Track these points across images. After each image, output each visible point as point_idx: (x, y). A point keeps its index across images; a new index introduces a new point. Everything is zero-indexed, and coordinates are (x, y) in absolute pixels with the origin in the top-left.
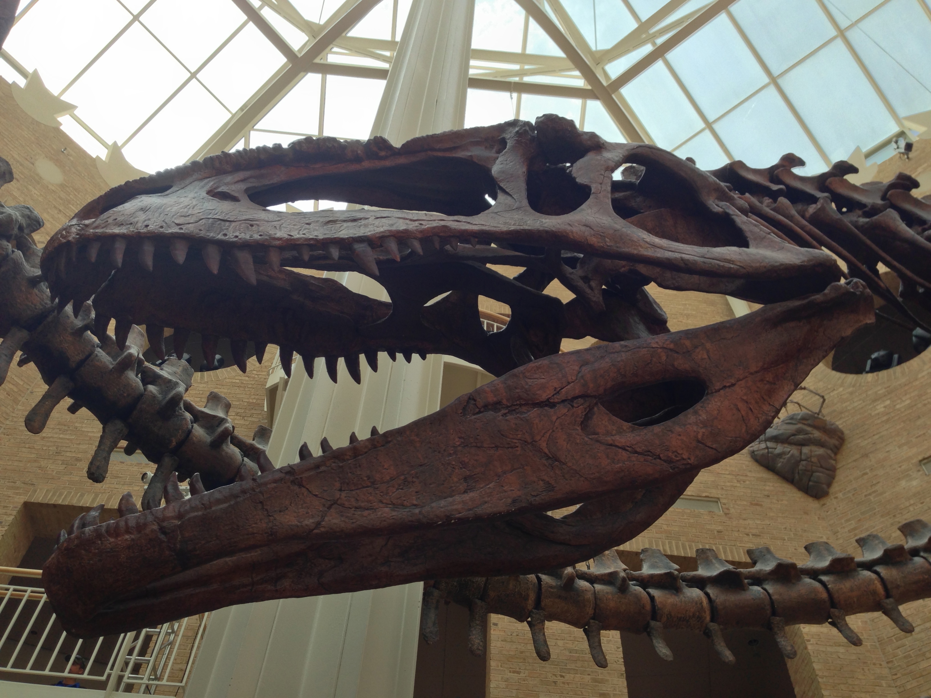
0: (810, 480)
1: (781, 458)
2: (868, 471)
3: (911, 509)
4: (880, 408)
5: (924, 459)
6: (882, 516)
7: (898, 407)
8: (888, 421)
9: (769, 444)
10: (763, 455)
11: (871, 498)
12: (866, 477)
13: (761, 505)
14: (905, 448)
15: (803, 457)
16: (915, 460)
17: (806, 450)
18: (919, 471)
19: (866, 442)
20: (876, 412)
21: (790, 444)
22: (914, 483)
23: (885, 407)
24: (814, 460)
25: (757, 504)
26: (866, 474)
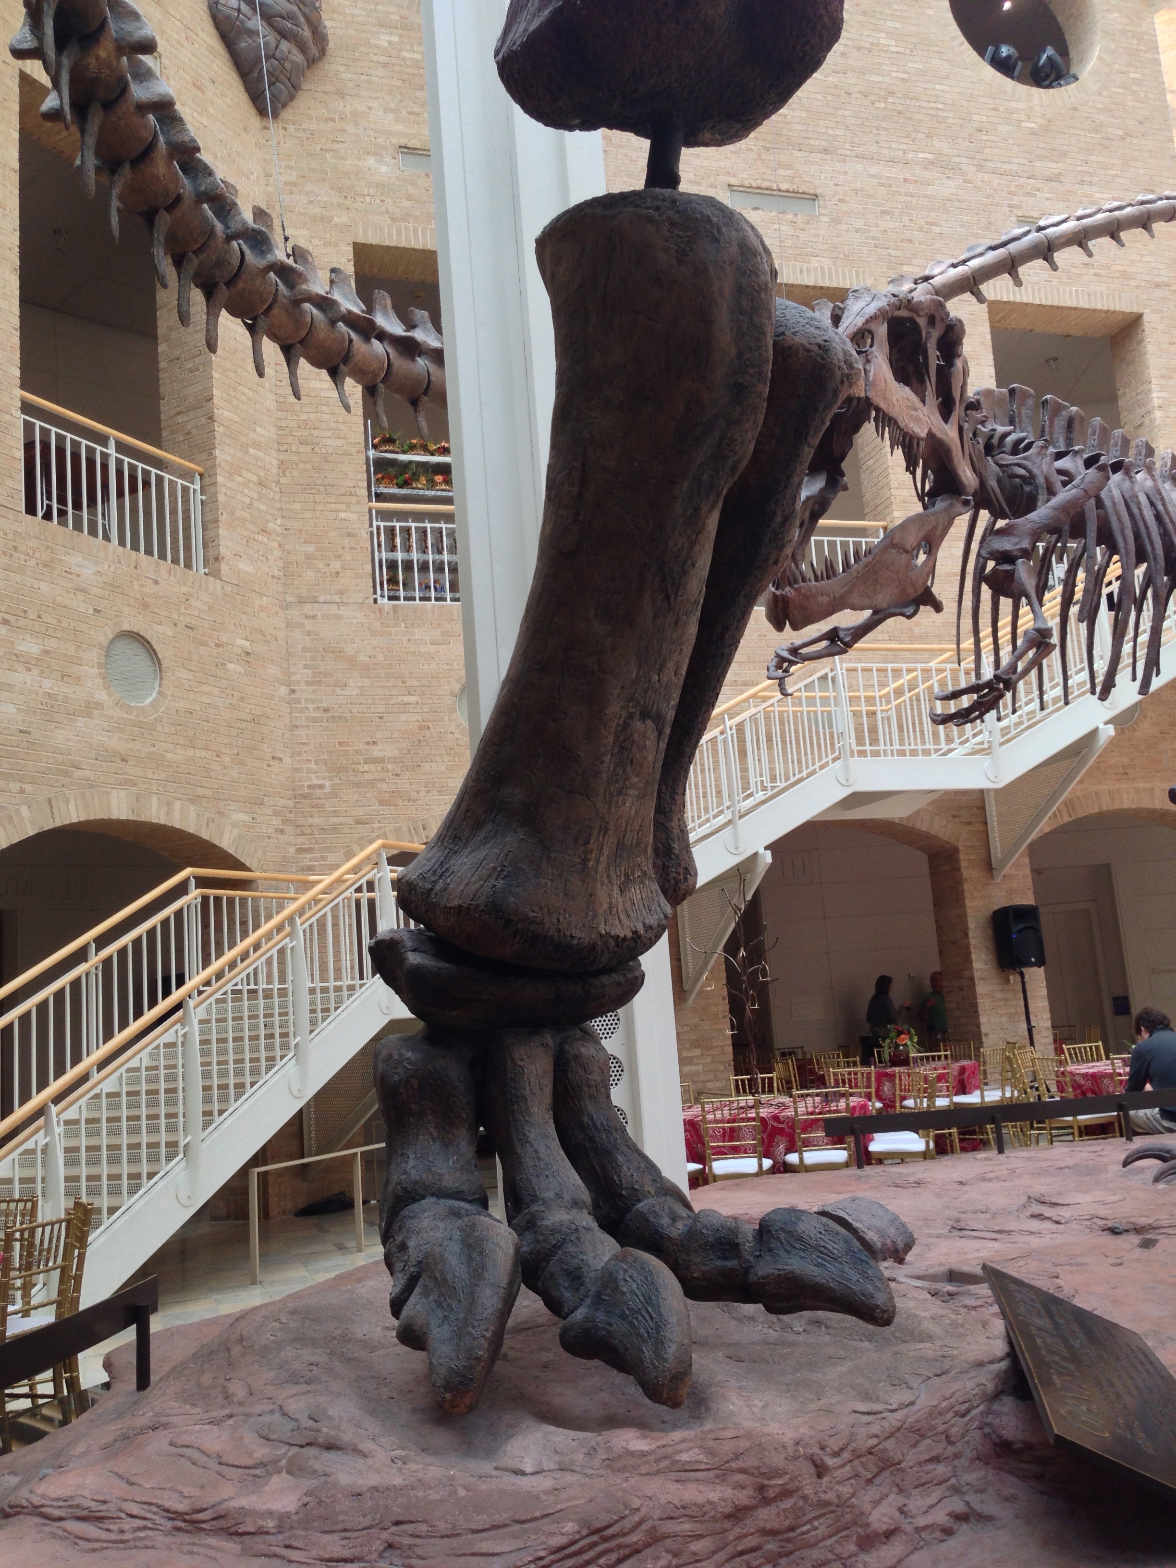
0: (268, 89)
1: (249, 36)
2: (337, 117)
3: (368, 199)
4: (384, 39)
5: (406, 147)
6: (331, 188)
7: (405, 54)
8: (385, 65)
9: (244, 7)
10: (228, 17)
11: (328, 156)
12: (331, 124)
13: (203, 92)
14: (391, 116)
15: (277, 54)
16: (395, 141)
17: (285, 45)
18: (394, 158)
19: (350, 76)
20: (377, 42)
21: (271, 24)
22: (384, 169)
23: (390, 43)
24: (287, 65)
25: (199, 88)
26: (333, 120)
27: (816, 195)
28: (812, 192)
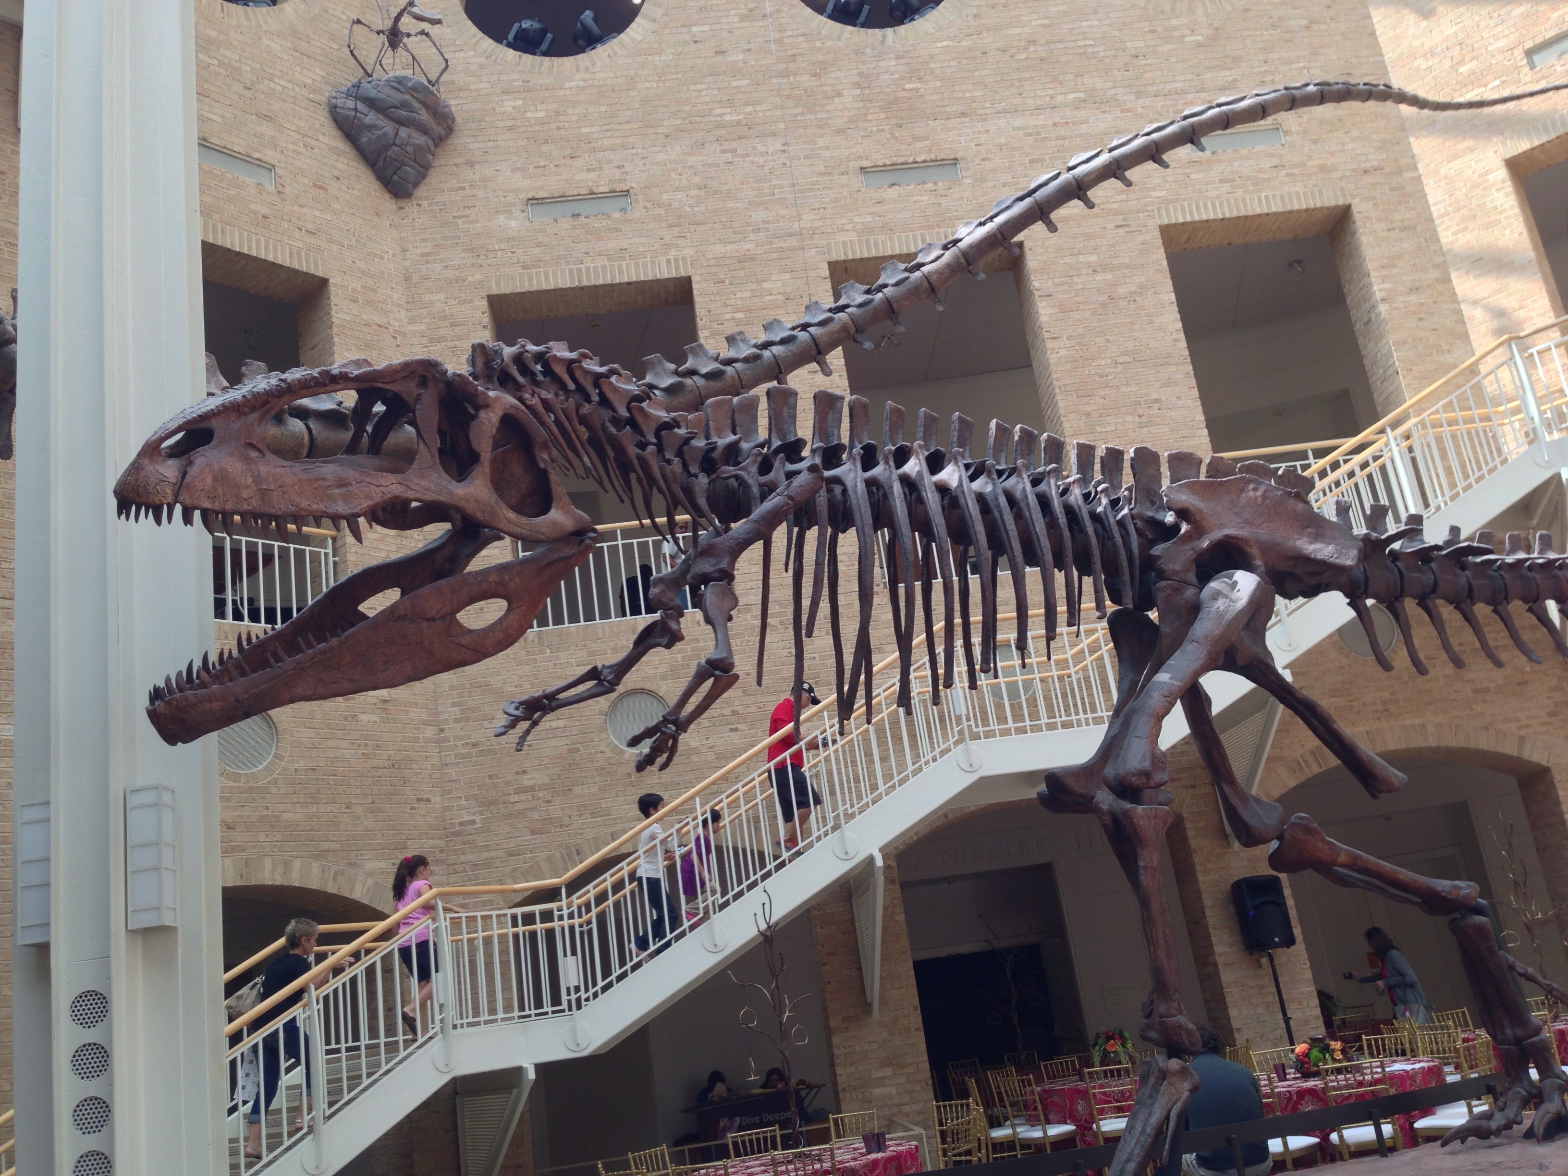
0: (395, 173)
1: (369, 131)
2: (467, 185)
3: (499, 254)
4: (508, 105)
5: (534, 199)
6: (465, 251)
7: (529, 115)
8: (510, 129)
9: (360, 106)
10: (347, 118)
11: (460, 222)
12: (462, 193)
13: (326, 190)
14: (518, 174)
15: (397, 142)
16: (524, 196)
17: (404, 132)
18: (523, 211)
19: (477, 145)
20: (502, 109)
21: (387, 116)
22: (513, 224)
23: (514, 108)
24: (410, 149)
25: (321, 187)
26: (463, 188)
27: (956, 159)
28: (952, 157)
